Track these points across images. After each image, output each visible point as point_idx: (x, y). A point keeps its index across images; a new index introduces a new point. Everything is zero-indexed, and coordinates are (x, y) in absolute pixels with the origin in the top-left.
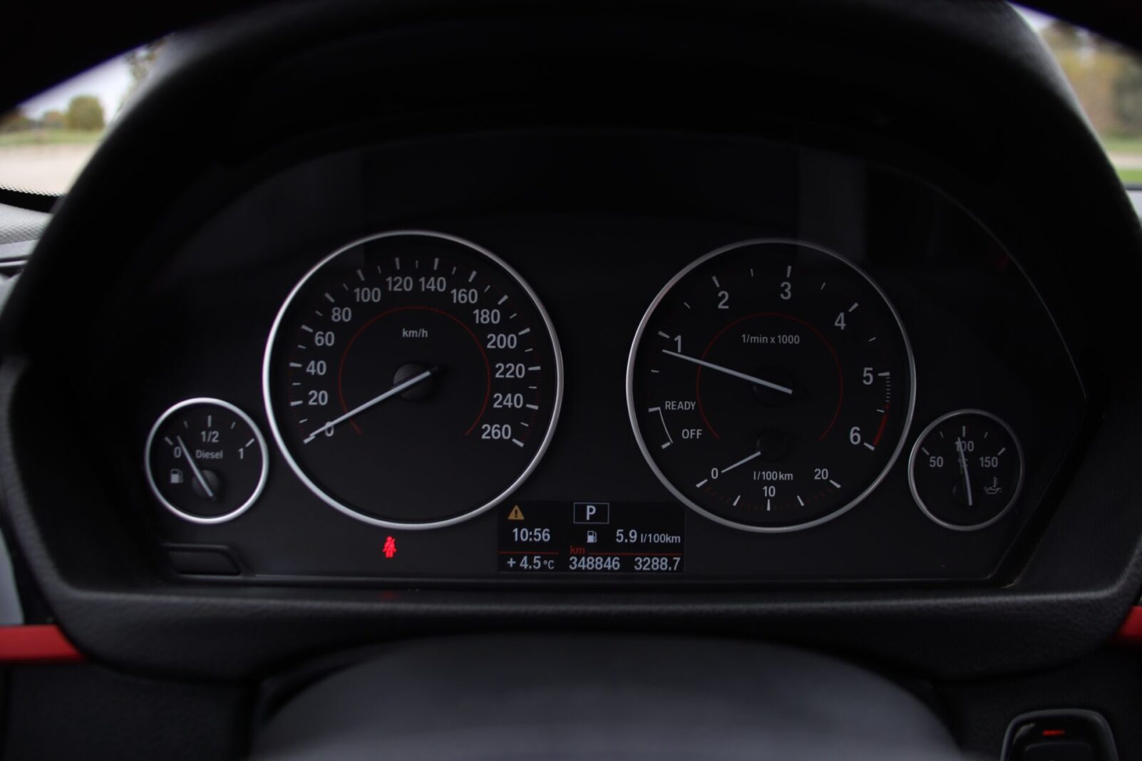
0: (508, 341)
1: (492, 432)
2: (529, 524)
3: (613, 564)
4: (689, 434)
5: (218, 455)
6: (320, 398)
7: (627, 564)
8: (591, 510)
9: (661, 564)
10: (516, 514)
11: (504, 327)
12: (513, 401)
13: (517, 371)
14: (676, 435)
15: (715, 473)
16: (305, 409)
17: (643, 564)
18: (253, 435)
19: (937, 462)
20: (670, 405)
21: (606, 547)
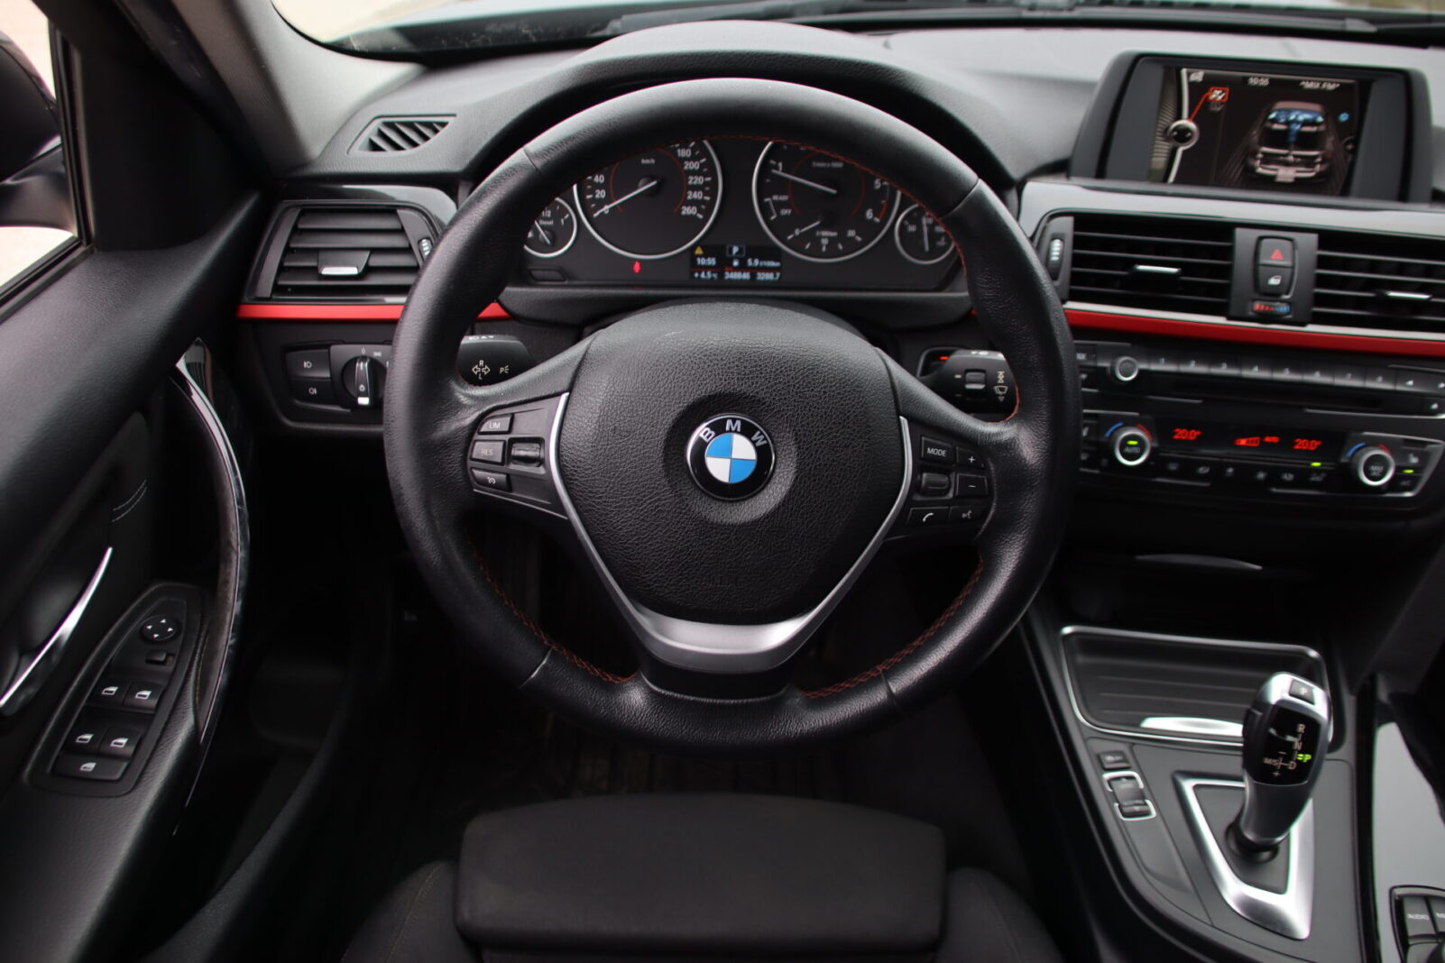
0: (695, 166)
1: (688, 211)
2: (705, 256)
3: (746, 276)
4: (785, 212)
5: (551, 223)
6: (601, 194)
7: (753, 276)
8: (735, 250)
9: (769, 276)
10: (699, 251)
11: (693, 158)
12: (697, 195)
13: (699, 180)
14: (778, 212)
15: (797, 232)
16: (593, 200)
17: (762, 276)
18: (567, 212)
19: (912, 228)
20: (775, 198)
21: (742, 268)
